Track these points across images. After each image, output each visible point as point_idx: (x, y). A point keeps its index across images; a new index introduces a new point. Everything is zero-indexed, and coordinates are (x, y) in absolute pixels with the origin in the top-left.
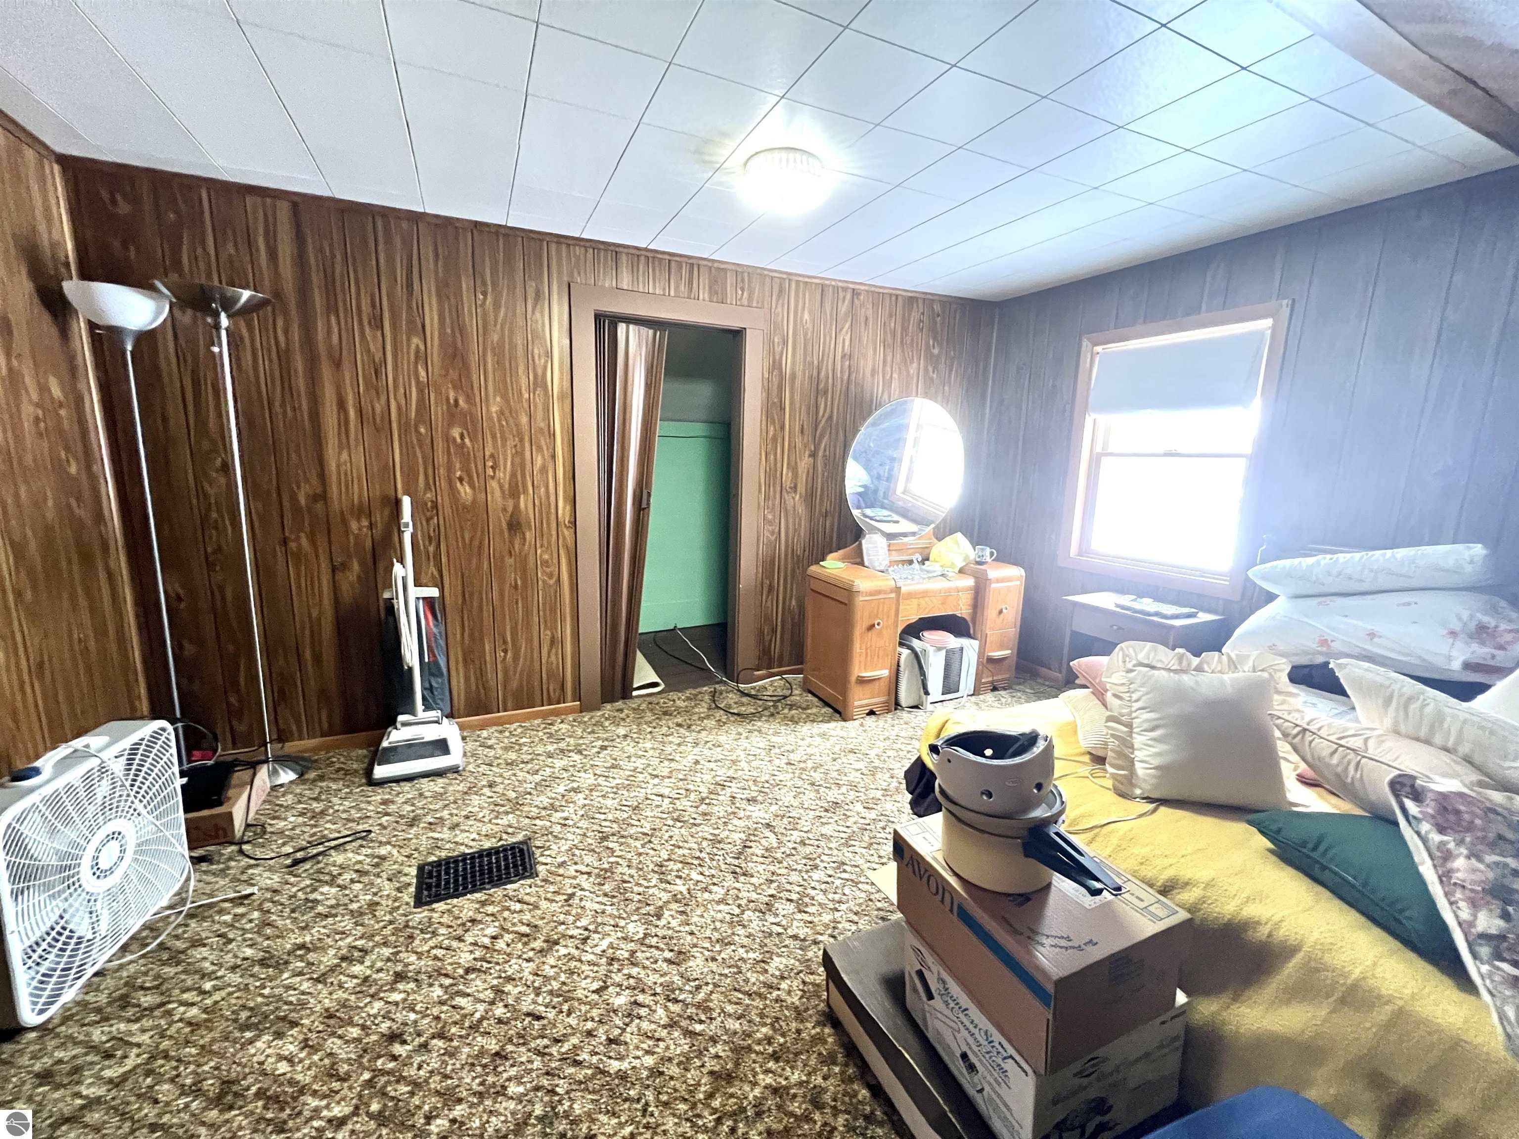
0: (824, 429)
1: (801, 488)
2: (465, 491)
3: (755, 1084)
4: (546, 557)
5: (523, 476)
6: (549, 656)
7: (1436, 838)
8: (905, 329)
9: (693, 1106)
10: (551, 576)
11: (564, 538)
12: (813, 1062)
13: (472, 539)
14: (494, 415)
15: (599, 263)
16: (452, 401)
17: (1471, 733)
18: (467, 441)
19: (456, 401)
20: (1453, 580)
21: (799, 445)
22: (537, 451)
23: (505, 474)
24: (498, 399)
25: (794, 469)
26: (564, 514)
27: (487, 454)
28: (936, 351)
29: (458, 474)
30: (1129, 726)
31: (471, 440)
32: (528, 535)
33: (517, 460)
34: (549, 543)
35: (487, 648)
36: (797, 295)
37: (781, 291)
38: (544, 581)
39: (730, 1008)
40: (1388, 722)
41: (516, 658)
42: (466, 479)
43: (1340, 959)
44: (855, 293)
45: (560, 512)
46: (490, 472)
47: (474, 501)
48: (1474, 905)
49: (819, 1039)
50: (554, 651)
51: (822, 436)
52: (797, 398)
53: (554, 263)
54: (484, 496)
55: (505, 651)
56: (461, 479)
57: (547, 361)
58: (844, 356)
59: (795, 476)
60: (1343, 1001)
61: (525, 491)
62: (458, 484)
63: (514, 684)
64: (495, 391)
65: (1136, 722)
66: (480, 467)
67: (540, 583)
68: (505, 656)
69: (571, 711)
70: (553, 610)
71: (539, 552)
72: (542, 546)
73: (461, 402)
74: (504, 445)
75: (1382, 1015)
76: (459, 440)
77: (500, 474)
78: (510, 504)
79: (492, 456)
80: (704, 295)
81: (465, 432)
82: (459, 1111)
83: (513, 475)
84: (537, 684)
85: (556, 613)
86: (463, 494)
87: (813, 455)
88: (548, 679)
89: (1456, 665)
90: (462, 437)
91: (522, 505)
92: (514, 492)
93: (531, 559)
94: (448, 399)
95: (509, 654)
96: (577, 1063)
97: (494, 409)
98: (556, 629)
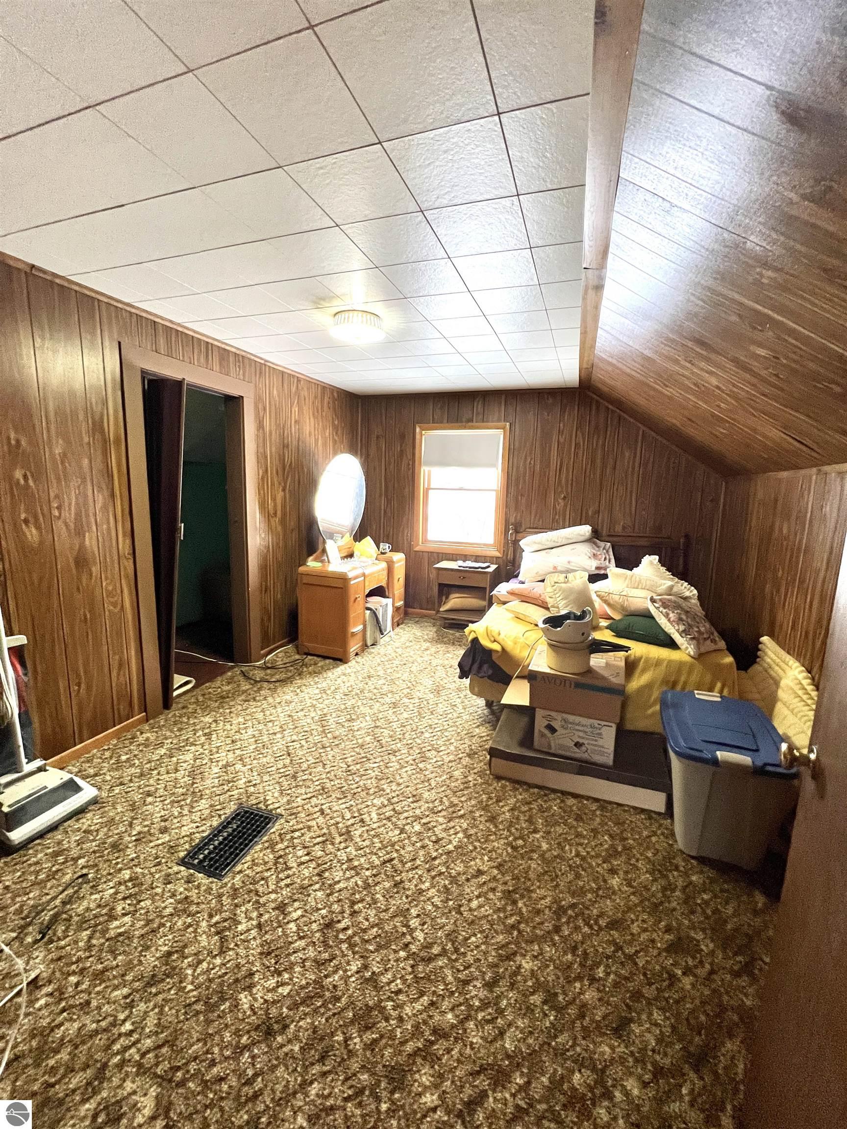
0: (288, 472)
1: (279, 513)
2: (32, 534)
3: (504, 813)
4: (110, 588)
5: (87, 516)
6: (118, 679)
7: (664, 611)
8: (322, 407)
9: (496, 834)
10: (115, 605)
11: (125, 568)
12: (511, 793)
13: (41, 580)
14: (58, 457)
15: (142, 328)
16: (13, 442)
17: (648, 583)
18: (31, 483)
19: (18, 441)
20: (582, 539)
21: (276, 483)
22: (98, 491)
23: (70, 514)
24: (61, 441)
25: (274, 499)
26: (123, 547)
27: (52, 495)
28: (336, 423)
29: (23, 516)
30: (558, 607)
31: (35, 482)
32: (94, 569)
33: (81, 500)
34: (113, 575)
35: (61, 685)
36: (269, 377)
37: (261, 373)
38: (109, 611)
39: (463, 799)
40: (625, 585)
41: (89, 688)
42: (31, 520)
43: (651, 655)
44: (299, 380)
45: (120, 546)
46: (56, 513)
47: (41, 543)
48: (678, 624)
49: (504, 787)
50: (122, 672)
51: (287, 478)
52: (274, 449)
53: (105, 320)
54: (50, 536)
55: (79, 685)
56: (26, 521)
57: (103, 409)
58: (296, 422)
59: (275, 506)
60: (656, 665)
61: (89, 527)
62: (24, 526)
63: (88, 715)
64: (57, 433)
65: (560, 606)
66: (45, 509)
67: (107, 613)
68: (79, 690)
69: (140, 722)
70: (119, 634)
71: (104, 584)
72: (106, 578)
73: (23, 443)
74: (68, 486)
75: (665, 664)
76: (22, 482)
77: (65, 514)
78: (77, 542)
79: (57, 497)
80: (217, 367)
81: (28, 474)
82: (414, 912)
83: (78, 515)
84: (109, 707)
85: (121, 637)
86: (29, 537)
87: (284, 490)
88: (118, 699)
89: (593, 569)
90: (25, 477)
91: (87, 542)
92: (80, 531)
93: (98, 592)
94: (9, 438)
95: (83, 686)
96: (435, 859)
97: (58, 451)
98: (123, 652)
